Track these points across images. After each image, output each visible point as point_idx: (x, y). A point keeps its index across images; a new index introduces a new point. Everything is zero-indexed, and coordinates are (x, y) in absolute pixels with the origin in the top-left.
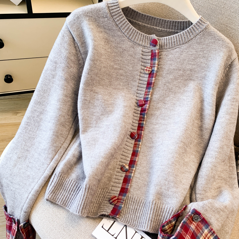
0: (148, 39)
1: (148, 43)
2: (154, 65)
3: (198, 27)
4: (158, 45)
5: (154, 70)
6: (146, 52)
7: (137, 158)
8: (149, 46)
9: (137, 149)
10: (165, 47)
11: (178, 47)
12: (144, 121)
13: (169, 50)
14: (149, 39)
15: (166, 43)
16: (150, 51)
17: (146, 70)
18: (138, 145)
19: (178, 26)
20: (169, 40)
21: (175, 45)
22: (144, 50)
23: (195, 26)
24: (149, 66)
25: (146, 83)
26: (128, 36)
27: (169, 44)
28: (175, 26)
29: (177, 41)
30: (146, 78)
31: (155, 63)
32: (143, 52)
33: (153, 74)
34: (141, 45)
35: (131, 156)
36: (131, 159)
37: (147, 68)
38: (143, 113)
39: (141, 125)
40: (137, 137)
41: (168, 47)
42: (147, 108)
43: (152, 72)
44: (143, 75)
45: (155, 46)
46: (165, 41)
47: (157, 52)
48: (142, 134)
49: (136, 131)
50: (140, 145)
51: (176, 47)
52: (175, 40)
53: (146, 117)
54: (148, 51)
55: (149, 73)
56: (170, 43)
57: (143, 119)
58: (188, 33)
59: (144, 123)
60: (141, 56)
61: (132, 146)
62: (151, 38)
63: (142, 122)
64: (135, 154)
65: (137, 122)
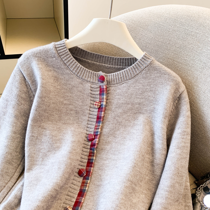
0: (95, 76)
1: (96, 79)
2: (103, 100)
3: (143, 63)
4: (106, 81)
5: (103, 105)
6: (95, 88)
7: (83, 198)
8: (97, 82)
9: (85, 188)
10: (113, 82)
11: (125, 82)
12: (94, 156)
13: (117, 85)
14: (97, 76)
15: (113, 79)
16: (98, 86)
17: (96, 105)
18: (86, 183)
19: (126, 63)
20: (116, 76)
21: (122, 80)
22: (93, 86)
23: (140, 62)
24: (98, 100)
25: (96, 117)
26: (76, 74)
27: (116, 80)
28: (123, 63)
29: (123, 76)
30: (95, 112)
31: (104, 98)
32: (92, 88)
33: (102, 108)
34: (89, 82)
35: (77, 196)
36: (76, 200)
37: (96, 102)
38: (92, 148)
39: (91, 161)
40: (85, 175)
41: (115, 83)
42: (96, 142)
43: (101, 107)
44: (93, 110)
45: (103, 82)
46: (112, 77)
47: (104, 87)
48: (92, 171)
49: (86, 167)
50: (88, 183)
51: (123, 83)
52: (122, 76)
53: (95, 152)
54: (96, 86)
55: (98, 107)
56: (117, 78)
57: (92, 155)
58: (133, 69)
59: (94, 159)
60: (90, 91)
61: (80, 184)
62: (98, 75)
63: (91, 158)
64: (81, 194)
65: (87, 158)
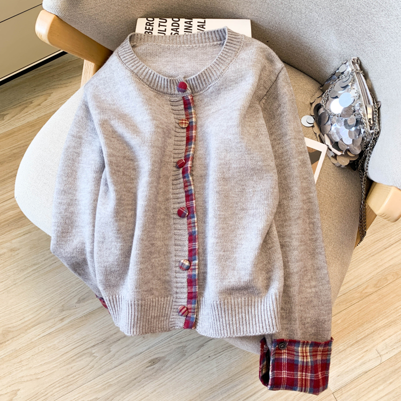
0: (173, 83)
1: (174, 88)
2: (191, 116)
3: (226, 57)
4: (189, 89)
5: (192, 122)
6: (176, 101)
8: (176, 92)
9: (194, 230)
10: (196, 89)
11: (210, 85)
12: (191, 185)
13: (201, 92)
14: (175, 83)
15: (195, 85)
16: (180, 98)
17: (182, 123)
18: (193, 223)
20: (197, 79)
21: (206, 84)
22: (173, 99)
24: (184, 117)
25: (185, 139)
26: (148, 84)
27: (199, 85)
29: (207, 78)
30: (183, 133)
31: (192, 113)
32: (172, 102)
33: (192, 126)
34: (167, 94)
35: (188, 243)
36: (189, 248)
37: (182, 120)
38: (185, 175)
39: (190, 193)
40: (187, 214)
41: (199, 89)
42: (189, 165)
43: (190, 125)
44: (179, 130)
45: (184, 92)
46: (193, 82)
47: (190, 98)
48: (194, 205)
49: (185, 203)
50: (196, 221)
51: (209, 86)
52: (205, 77)
53: (191, 178)
54: (177, 99)
55: (186, 126)
56: (200, 83)
57: (188, 184)
58: (216, 65)
59: (193, 188)
60: (171, 107)
62: (177, 81)
63: (189, 188)
65: (182, 190)
